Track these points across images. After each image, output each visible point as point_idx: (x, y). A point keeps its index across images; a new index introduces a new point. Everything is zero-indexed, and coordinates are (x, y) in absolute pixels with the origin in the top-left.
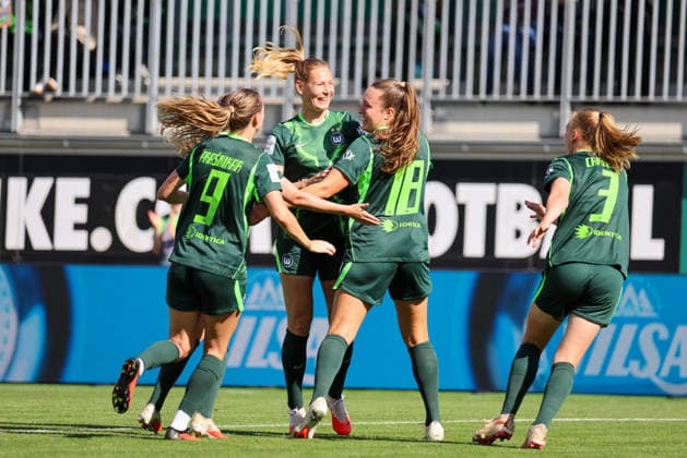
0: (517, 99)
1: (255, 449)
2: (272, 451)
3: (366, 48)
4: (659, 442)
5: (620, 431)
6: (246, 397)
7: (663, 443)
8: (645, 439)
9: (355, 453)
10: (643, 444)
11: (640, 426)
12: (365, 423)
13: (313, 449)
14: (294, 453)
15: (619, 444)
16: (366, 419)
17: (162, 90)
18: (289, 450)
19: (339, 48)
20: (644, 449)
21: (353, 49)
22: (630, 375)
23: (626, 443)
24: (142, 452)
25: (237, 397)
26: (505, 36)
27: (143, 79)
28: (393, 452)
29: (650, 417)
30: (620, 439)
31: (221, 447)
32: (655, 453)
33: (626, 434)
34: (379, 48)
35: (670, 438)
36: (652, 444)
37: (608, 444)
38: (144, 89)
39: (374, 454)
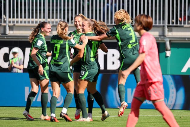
0: (111, 24)
1: (40, 125)
2: (45, 125)
3: (68, 10)
4: (155, 122)
5: (144, 119)
6: (37, 110)
7: (156, 122)
8: (151, 121)
9: (69, 126)
10: (151, 123)
11: (150, 118)
12: (71, 117)
13: (57, 124)
14: (52, 126)
15: (144, 123)
16: (72, 116)
17: (10, 22)
18: (50, 125)
19: (60, 10)
20: (151, 124)
21: (64, 10)
22: (146, 103)
23: (146, 123)
24: (8, 126)
25: (35, 110)
26: (108, 7)
27: (4, 19)
28: (80, 125)
29: (153, 115)
30: (144, 121)
31: (30, 124)
32: (154, 125)
33: (146, 120)
34: (72, 10)
35: (159, 121)
36: (153, 123)
37: (141, 123)
38: (5, 22)
39: (75, 126)
